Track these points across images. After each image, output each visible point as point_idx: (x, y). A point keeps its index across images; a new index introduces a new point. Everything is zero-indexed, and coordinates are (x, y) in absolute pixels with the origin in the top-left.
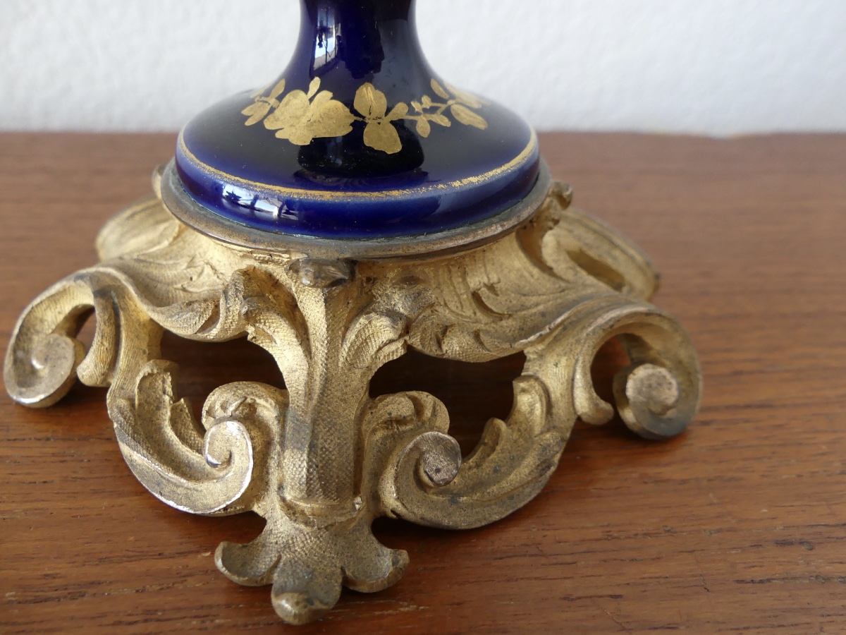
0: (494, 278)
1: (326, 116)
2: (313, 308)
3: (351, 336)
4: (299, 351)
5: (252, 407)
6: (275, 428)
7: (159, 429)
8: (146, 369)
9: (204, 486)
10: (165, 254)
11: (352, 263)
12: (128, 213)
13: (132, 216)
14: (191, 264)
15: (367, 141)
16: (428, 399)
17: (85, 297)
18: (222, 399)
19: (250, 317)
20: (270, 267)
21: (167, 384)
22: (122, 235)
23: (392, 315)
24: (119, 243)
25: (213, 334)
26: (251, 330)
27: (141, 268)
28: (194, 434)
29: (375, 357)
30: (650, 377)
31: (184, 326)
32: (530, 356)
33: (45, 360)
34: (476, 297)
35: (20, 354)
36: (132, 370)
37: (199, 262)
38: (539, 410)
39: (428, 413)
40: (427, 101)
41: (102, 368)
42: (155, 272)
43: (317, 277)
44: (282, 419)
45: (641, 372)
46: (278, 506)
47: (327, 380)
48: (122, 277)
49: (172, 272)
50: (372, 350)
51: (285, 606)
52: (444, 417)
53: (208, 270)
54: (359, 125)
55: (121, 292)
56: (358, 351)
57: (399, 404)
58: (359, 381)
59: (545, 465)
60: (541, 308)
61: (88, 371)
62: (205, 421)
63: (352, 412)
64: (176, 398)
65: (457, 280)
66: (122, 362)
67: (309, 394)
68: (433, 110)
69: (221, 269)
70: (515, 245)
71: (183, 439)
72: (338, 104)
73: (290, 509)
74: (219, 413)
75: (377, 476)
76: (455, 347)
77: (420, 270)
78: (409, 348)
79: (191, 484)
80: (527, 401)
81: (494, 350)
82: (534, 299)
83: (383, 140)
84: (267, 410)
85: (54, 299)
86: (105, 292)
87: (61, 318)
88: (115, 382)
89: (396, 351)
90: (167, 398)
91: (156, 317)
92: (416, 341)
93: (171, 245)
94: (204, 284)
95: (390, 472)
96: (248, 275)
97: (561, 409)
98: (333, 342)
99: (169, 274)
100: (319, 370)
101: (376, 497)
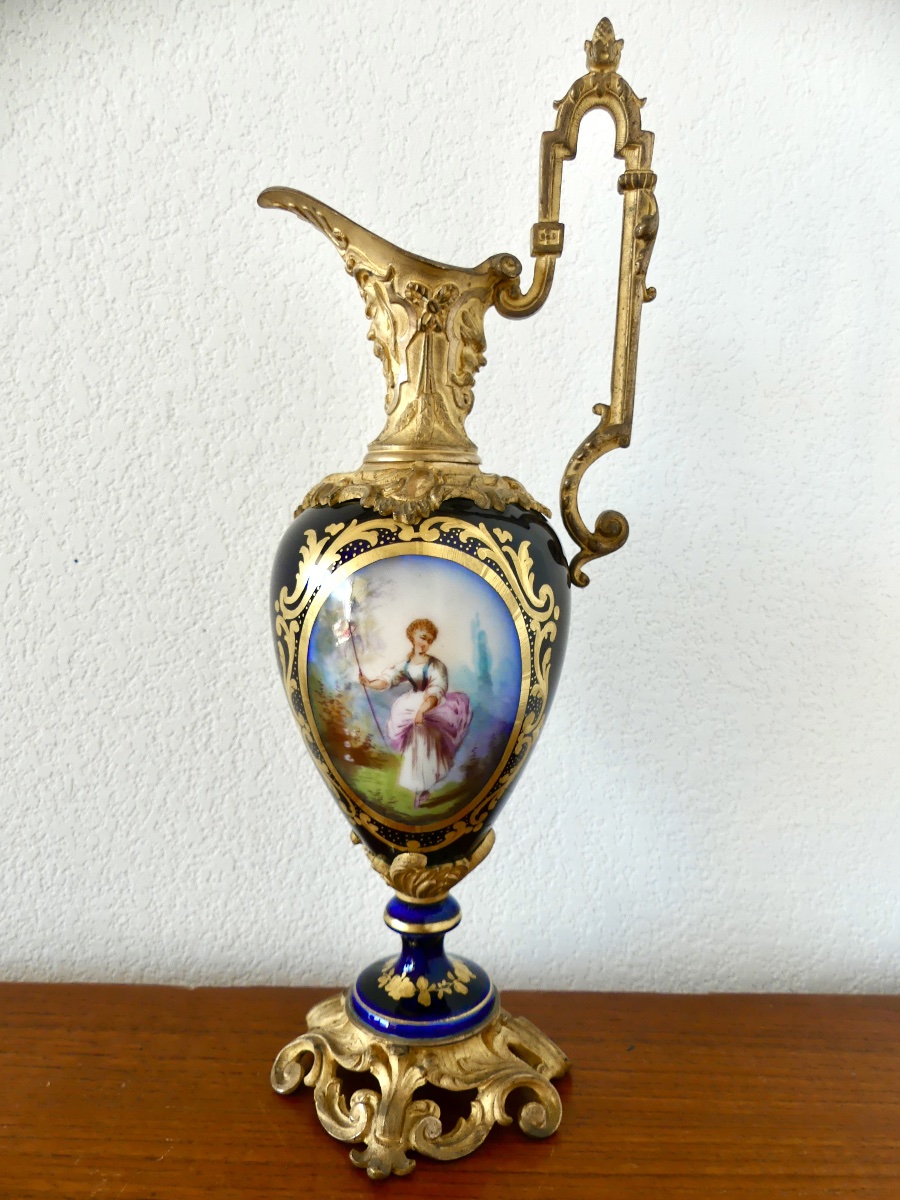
0: (468, 1056)
1: (406, 988)
2: (394, 1061)
3: (407, 1075)
4: (388, 1078)
5: (369, 1099)
6: (375, 1107)
7: (333, 1107)
8: (331, 1081)
9: (347, 1130)
10: (342, 1031)
11: (408, 1047)
12: (323, 1004)
13: (326, 1006)
14: (352, 1038)
15: (419, 1000)
16: (433, 1105)
17: (309, 1047)
18: (358, 1096)
19: (372, 1064)
20: (382, 1045)
21: (338, 1088)
22: (321, 1015)
23: (421, 1068)
24: (319, 1018)
25: (358, 1069)
26: (372, 1068)
27: (331, 1036)
28: (346, 1110)
29: (414, 1084)
30: (533, 1108)
31: (348, 1064)
32: (480, 1091)
33: (289, 1073)
34: (458, 1063)
35: (278, 1069)
36: (325, 1081)
37: (355, 1036)
38: (479, 1116)
39: (432, 1109)
40: (444, 982)
41: (314, 1079)
42: (338, 1039)
43: (395, 1052)
44: (379, 1104)
45: (531, 1106)
46: (374, 1140)
47: (396, 1091)
48: (325, 1041)
49: (345, 1040)
50: (414, 1081)
51: (372, 1171)
52: (438, 1113)
53: (358, 1041)
54: (417, 993)
55: (324, 1047)
56: (409, 1081)
57: (422, 1104)
58: (408, 1093)
59: (477, 1139)
60: (486, 1071)
61: (309, 1079)
62: (352, 1104)
63: (403, 1104)
64: (340, 1094)
65: (451, 1055)
66: (322, 1077)
67: (389, 1096)
68: (446, 986)
69: (364, 1041)
70: (481, 1041)
71: (342, 1111)
72: (411, 984)
73: (378, 1140)
74: (357, 1100)
75: (409, 1131)
76: (445, 1083)
77: (435, 1051)
78: (428, 1083)
79: (343, 1129)
80: (475, 1110)
81: (460, 1086)
82: (485, 1066)
83: (425, 999)
84: (374, 1101)
85: (295, 1046)
86: (319, 1046)
87: (295, 1055)
88: (318, 1086)
89: (422, 1082)
90: (337, 1094)
91: (337, 1059)
92: (429, 1079)
93: (345, 1027)
94: (357, 1047)
95: (414, 1130)
96: (374, 1047)
97: (488, 1117)
98: (400, 1077)
99: (343, 1041)
100: (394, 1087)
101: (407, 1140)
